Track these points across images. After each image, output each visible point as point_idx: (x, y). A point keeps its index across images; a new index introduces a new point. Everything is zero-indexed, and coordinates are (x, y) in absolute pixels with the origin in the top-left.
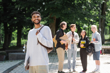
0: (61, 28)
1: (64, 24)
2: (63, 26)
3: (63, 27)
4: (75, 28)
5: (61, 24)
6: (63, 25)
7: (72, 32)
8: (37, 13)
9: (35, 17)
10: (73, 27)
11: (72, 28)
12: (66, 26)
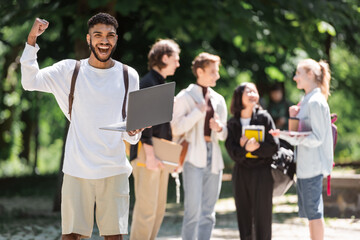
0: (156, 69)
1: (169, 52)
2: (165, 59)
3: (164, 65)
4: (213, 72)
5: (152, 51)
6: (165, 57)
7: (200, 89)
8: (108, 23)
9: (99, 34)
10: (208, 70)
11: (199, 70)
12: (178, 58)
